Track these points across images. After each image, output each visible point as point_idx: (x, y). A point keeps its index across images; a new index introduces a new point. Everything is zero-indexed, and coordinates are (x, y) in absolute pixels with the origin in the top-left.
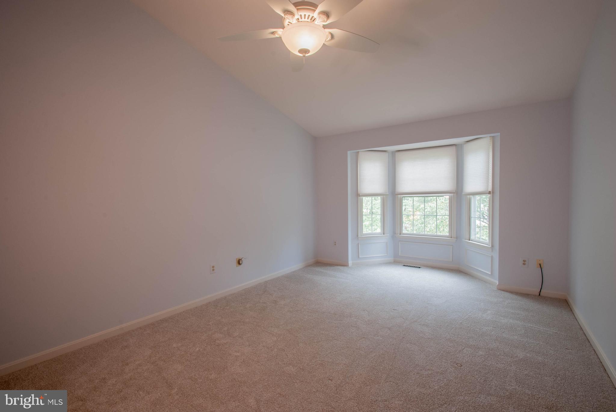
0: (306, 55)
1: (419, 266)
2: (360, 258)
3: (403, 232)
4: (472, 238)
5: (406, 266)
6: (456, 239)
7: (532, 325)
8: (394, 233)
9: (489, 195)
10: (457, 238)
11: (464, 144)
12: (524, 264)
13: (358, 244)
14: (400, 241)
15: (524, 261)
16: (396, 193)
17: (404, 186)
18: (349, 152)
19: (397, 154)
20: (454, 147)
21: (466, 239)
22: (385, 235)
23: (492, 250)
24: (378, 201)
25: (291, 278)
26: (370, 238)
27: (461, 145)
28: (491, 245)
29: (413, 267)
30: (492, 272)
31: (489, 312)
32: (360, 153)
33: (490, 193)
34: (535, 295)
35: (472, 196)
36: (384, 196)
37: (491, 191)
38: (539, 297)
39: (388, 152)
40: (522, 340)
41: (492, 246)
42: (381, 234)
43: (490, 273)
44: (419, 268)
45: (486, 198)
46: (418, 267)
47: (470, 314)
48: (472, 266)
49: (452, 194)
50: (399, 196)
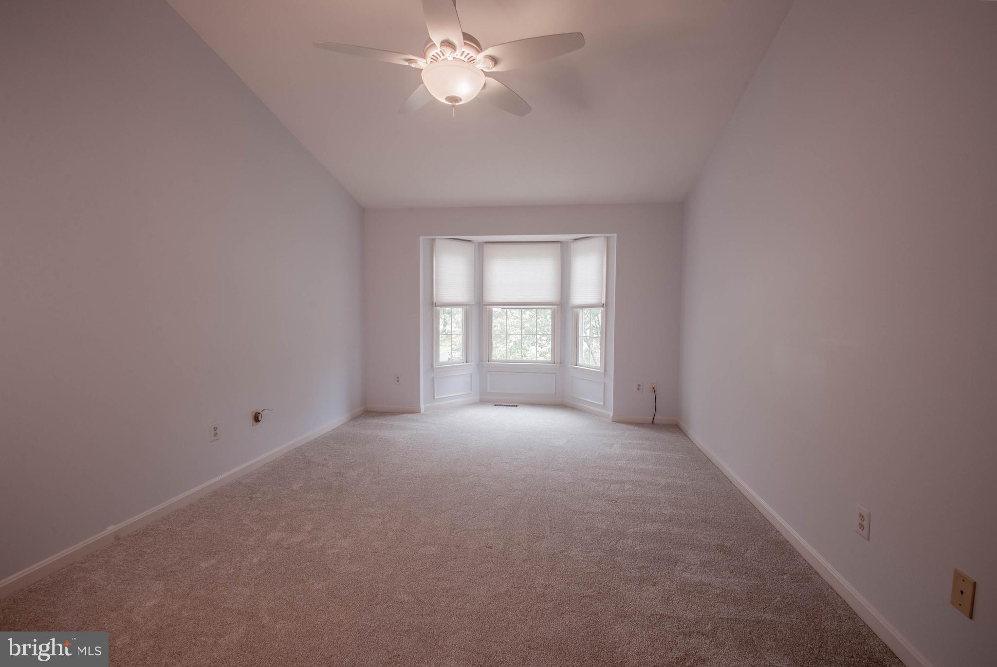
0: (456, 104)
1: (516, 405)
2: (436, 399)
3: (493, 359)
4: (579, 362)
5: (498, 405)
6: (560, 365)
7: (659, 453)
8: (481, 360)
9: (602, 308)
10: (561, 363)
11: (571, 242)
12: (638, 389)
13: (433, 378)
14: (488, 371)
15: (639, 385)
16: (484, 303)
17: (496, 292)
18: (421, 238)
19: (485, 246)
20: (559, 245)
21: (572, 365)
22: (470, 363)
23: (605, 375)
24: (458, 314)
25: (336, 437)
26: (449, 368)
27: (567, 242)
28: (603, 369)
29: (507, 406)
30: (604, 404)
31: (615, 446)
32: (437, 241)
33: (603, 306)
34: (649, 424)
35: (579, 309)
36: (468, 307)
37: (604, 303)
38: (653, 424)
39: (473, 243)
40: (657, 468)
41: (605, 371)
42: (463, 363)
43: (602, 404)
44: (516, 406)
45: (599, 311)
46: (514, 406)
47: (599, 451)
48: (580, 398)
49: (556, 306)
50: (488, 307)
